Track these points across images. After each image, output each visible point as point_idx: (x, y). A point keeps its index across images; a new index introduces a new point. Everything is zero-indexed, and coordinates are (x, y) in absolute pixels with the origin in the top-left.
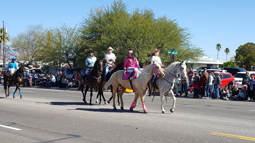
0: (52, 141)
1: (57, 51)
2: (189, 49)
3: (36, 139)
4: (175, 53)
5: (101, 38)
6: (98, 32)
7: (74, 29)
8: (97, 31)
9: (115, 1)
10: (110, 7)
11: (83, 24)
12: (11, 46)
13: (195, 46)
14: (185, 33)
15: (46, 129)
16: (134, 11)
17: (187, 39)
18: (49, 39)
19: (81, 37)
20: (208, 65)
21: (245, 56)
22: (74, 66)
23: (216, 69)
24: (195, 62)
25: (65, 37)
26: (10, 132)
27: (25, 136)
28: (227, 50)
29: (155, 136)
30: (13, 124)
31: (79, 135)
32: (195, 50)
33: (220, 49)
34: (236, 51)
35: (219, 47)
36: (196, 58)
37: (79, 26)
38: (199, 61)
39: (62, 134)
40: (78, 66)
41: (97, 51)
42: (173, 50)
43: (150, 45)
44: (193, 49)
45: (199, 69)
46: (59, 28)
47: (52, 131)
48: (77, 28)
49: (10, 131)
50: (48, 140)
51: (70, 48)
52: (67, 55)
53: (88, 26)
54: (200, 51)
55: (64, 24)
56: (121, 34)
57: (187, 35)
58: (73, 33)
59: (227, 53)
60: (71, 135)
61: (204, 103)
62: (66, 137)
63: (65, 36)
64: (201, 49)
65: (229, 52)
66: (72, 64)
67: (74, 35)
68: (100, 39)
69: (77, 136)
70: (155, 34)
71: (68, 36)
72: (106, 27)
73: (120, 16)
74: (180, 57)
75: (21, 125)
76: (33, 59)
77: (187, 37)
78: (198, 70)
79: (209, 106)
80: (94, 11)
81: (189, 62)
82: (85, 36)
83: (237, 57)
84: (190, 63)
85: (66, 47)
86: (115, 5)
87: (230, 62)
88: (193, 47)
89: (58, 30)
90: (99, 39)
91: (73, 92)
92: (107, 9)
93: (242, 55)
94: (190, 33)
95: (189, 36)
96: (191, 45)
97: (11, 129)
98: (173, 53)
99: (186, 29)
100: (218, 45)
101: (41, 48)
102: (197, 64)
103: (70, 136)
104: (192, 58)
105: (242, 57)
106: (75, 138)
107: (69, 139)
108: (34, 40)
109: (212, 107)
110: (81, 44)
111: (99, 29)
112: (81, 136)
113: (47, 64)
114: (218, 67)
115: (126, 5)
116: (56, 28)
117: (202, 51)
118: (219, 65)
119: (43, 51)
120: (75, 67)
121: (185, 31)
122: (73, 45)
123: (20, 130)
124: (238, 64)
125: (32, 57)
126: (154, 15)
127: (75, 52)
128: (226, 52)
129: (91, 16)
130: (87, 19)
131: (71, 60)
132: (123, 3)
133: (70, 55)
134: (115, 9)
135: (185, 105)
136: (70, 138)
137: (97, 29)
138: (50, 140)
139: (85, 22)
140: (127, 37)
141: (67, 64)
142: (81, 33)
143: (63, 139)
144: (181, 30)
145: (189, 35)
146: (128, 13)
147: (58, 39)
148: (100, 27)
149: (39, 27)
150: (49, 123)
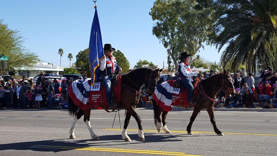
2: (22, 55)
4: (5, 59)
13: (28, 51)
14: (15, 36)
17: (18, 43)
20: (47, 72)
21: (85, 62)
23: (55, 76)
24: (30, 69)
28: (70, 56)
32: (28, 55)
33: (62, 55)
34: (76, 57)
35: (61, 52)
36: (31, 64)
38: (34, 68)
42: (2, 55)
44: (26, 55)
45: (37, 76)
54: (34, 57)
57: (17, 38)
59: (70, 59)
61: (36, 113)
64: (36, 55)
65: (72, 57)
74: (11, 63)
77: (18, 41)
78: (35, 78)
79: (40, 117)
81: (23, 69)
83: (77, 63)
84: (23, 71)
87: (71, 68)
88: (26, 52)
93: (83, 61)
94: (21, 35)
95: (21, 40)
96: (24, 49)
98: (2, 59)
99: (16, 31)
100: (61, 51)
102: (32, 70)
104: (26, 64)
105: (82, 63)
109: (43, 118)
114: (58, 74)
117: (36, 57)
118: (59, 72)
121: (16, 34)
124: (78, 70)
128: (69, 57)
135: (13, 117)
144: (11, 32)
145: (21, 38)
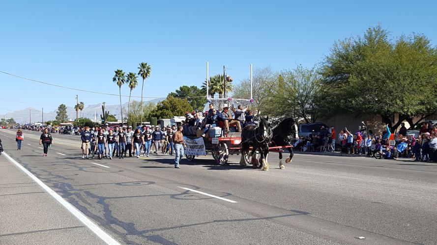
0: (271, 218)
1: (290, 101)
3: (252, 214)
5: (349, 80)
6: (344, 73)
7: (312, 71)
8: (343, 71)
9: (369, 29)
10: (362, 37)
11: (324, 63)
12: (233, 97)
15: (266, 203)
16: (399, 40)
18: (280, 86)
19: (322, 80)
22: (312, 121)
25: (300, 82)
26: (223, 205)
27: (240, 210)
29: (414, 218)
30: (228, 195)
31: (307, 211)
37: (319, 66)
39: (286, 210)
40: (318, 121)
41: (344, 99)
43: (422, 88)
46: (292, 71)
47: (274, 205)
48: (316, 68)
49: (223, 203)
50: (267, 216)
51: (307, 96)
52: (303, 106)
53: (330, 65)
55: (299, 65)
56: (379, 74)
58: (311, 75)
60: (297, 212)
62: (290, 214)
63: (300, 80)
66: (310, 118)
67: (311, 79)
68: (348, 82)
69: (305, 213)
70: (430, 72)
71: (304, 80)
72: (356, 66)
73: (377, 48)
75: (237, 197)
76: (260, 113)
80: (338, 45)
82: (327, 78)
85: (302, 96)
86: (370, 33)
89: (291, 73)
90: (345, 83)
91: (308, 157)
92: (357, 40)
97: (226, 201)
101: (270, 98)
103: (295, 213)
106: (300, 216)
107: (293, 217)
108: (260, 88)
110: (321, 91)
111: (345, 69)
112: (309, 213)
113: (277, 119)
115: (387, 32)
116: (288, 71)
119: (271, 101)
120: (314, 122)
122: (312, 92)
123: (235, 203)
125: (258, 111)
126: (429, 43)
127: (313, 101)
129: (335, 52)
130: (330, 56)
131: (308, 112)
132: (381, 30)
133: (307, 106)
134: (370, 39)
136: (294, 215)
137: (343, 68)
138: (270, 216)
139: (326, 60)
140: (388, 78)
141: (303, 119)
142: (321, 75)
143: (285, 216)
146: (390, 43)
147: (291, 84)
148: (347, 66)
149: (267, 70)
150: (272, 196)
